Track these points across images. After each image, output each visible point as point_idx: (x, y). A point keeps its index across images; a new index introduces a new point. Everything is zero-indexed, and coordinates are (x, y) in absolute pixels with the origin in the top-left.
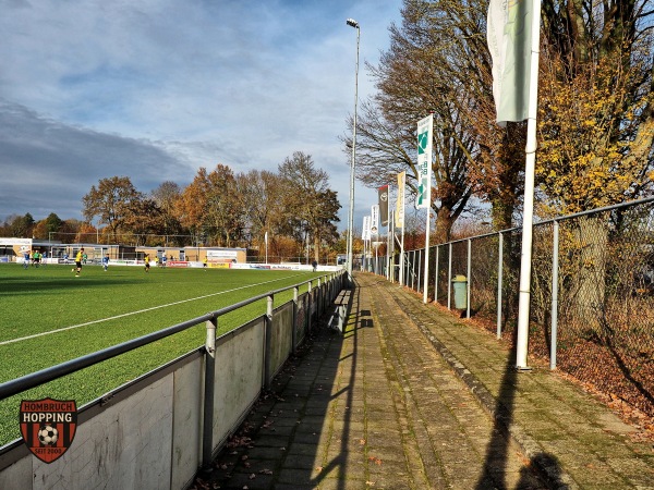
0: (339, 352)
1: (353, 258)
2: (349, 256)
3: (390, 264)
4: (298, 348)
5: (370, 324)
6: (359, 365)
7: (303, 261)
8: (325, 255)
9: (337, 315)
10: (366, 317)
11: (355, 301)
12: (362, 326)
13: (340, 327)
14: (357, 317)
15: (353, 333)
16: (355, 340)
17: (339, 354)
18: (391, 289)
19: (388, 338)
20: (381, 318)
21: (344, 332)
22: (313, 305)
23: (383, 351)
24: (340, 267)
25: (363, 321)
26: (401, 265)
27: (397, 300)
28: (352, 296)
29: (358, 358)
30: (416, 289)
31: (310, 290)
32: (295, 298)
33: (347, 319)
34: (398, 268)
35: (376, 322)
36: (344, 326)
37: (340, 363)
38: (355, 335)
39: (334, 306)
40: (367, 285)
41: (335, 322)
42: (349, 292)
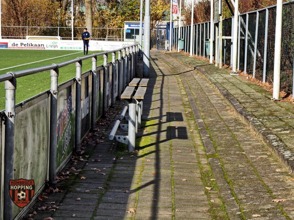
0: (130, 178)
1: (152, 26)
2: (145, 25)
3: (216, 36)
4: (59, 174)
5: (183, 134)
6: (164, 198)
7: (65, 34)
8: (104, 22)
9: (125, 120)
10: (174, 124)
11: (155, 97)
12: (169, 138)
13: (131, 138)
14: (160, 124)
15: (153, 148)
16: (158, 159)
17: (130, 182)
18: (217, 77)
19: (213, 155)
20: (200, 124)
21: (138, 148)
22: (84, 103)
23: (205, 176)
24: (129, 42)
25: (170, 130)
26: (234, 37)
27: (227, 95)
28: (150, 87)
29: (162, 188)
30: (259, 77)
31: (78, 76)
32: (53, 88)
33: (142, 127)
34: (229, 42)
35: (192, 131)
36: (138, 137)
37: (133, 196)
38: (157, 151)
39: (120, 103)
40: (175, 72)
41: (123, 131)
42: (145, 81)
